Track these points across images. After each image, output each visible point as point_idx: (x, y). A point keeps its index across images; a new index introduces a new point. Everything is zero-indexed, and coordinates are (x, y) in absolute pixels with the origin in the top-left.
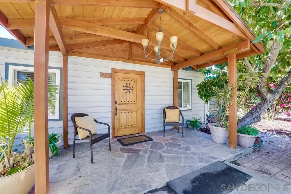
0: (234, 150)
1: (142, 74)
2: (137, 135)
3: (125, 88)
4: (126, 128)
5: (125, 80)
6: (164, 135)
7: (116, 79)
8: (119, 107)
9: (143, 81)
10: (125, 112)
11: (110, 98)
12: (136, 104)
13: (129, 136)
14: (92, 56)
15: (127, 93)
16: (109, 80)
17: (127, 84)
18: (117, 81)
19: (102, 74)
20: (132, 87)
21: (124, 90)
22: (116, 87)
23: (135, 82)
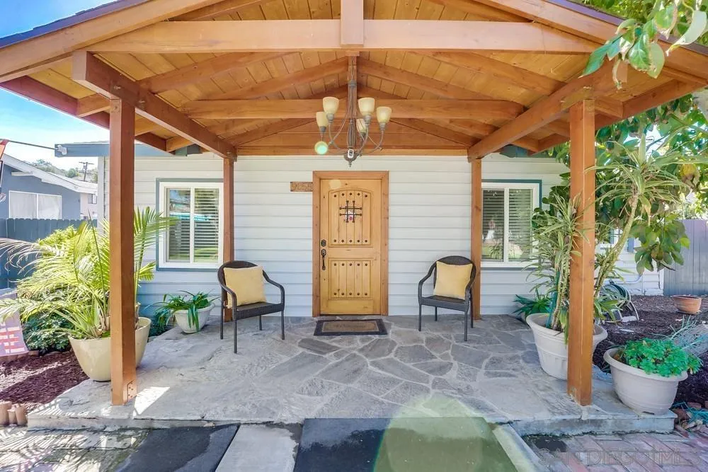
0: (577, 404)
1: (384, 177)
2: (365, 318)
3: (343, 211)
4: (346, 299)
5: (343, 195)
6: (420, 327)
7: (324, 192)
8: (331, 253)
9: (385, 194)
10: (343, 265)
11: (309, 233)
12: (370, 246)
13: (348, 318)
14: (275, 150)
15: (347, 222)
16: (308, 197)
17: (348, 202)
18: (326, 197)
19: (294, 185)
20: (361, 209)
21: (341, 215)
22: (324, 209)
23: (366, 196)
